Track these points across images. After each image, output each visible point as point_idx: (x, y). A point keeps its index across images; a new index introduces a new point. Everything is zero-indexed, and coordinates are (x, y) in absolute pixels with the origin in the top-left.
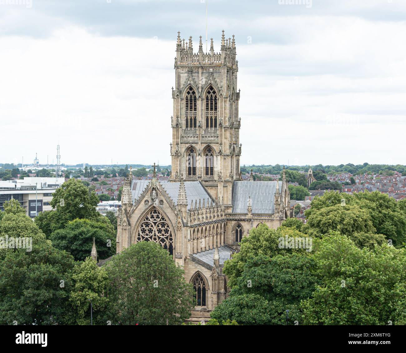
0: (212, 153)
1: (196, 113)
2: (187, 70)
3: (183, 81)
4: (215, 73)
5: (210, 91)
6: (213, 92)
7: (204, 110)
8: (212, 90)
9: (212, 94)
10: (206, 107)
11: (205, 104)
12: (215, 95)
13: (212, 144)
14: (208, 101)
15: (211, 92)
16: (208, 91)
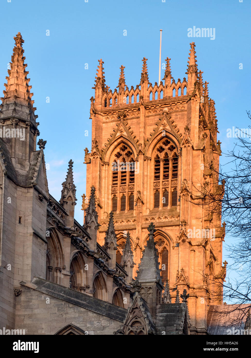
0: (166, 246)
1: (134, 185)
2: (116, 116)
3: (106, 135)
4: (174, 114)
5: (164, 146)
6: (169, 149)
7: (148, 177)
8: (166, 145)
9: (169, 152)
10: (153, 174)
11: (151, 169)
12: (173, 153)
13: (166, 228)
14: (159, 165)
15: (166, 148)
16: (158, 146)
